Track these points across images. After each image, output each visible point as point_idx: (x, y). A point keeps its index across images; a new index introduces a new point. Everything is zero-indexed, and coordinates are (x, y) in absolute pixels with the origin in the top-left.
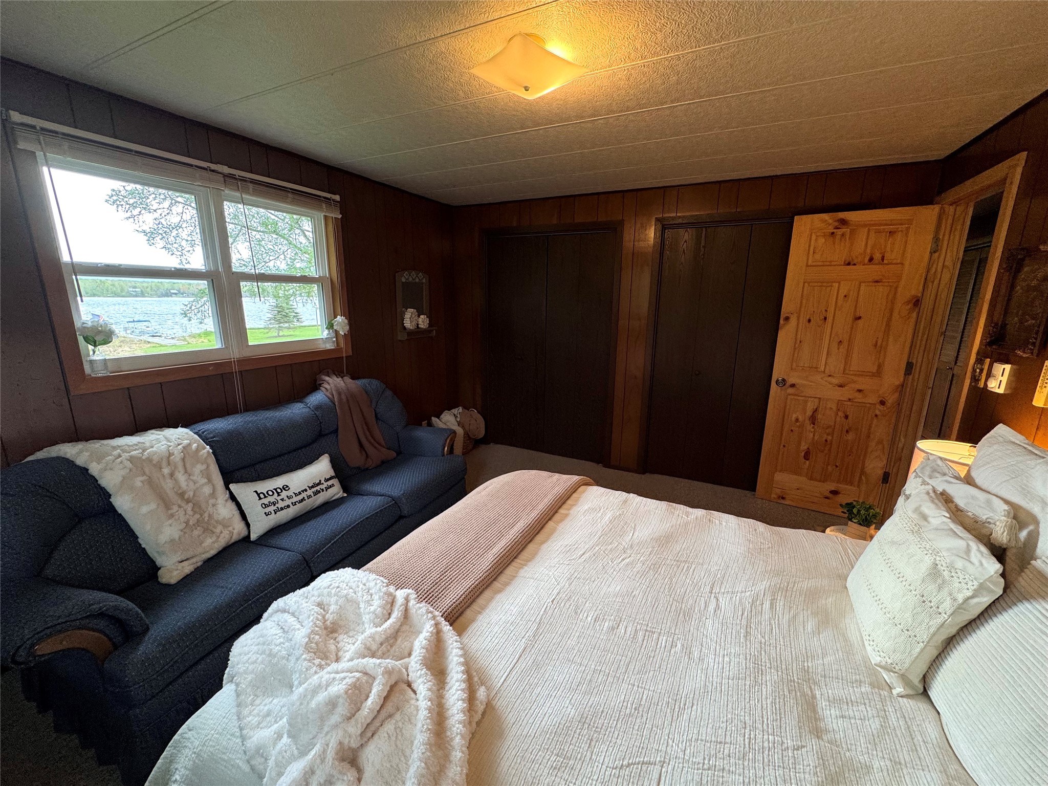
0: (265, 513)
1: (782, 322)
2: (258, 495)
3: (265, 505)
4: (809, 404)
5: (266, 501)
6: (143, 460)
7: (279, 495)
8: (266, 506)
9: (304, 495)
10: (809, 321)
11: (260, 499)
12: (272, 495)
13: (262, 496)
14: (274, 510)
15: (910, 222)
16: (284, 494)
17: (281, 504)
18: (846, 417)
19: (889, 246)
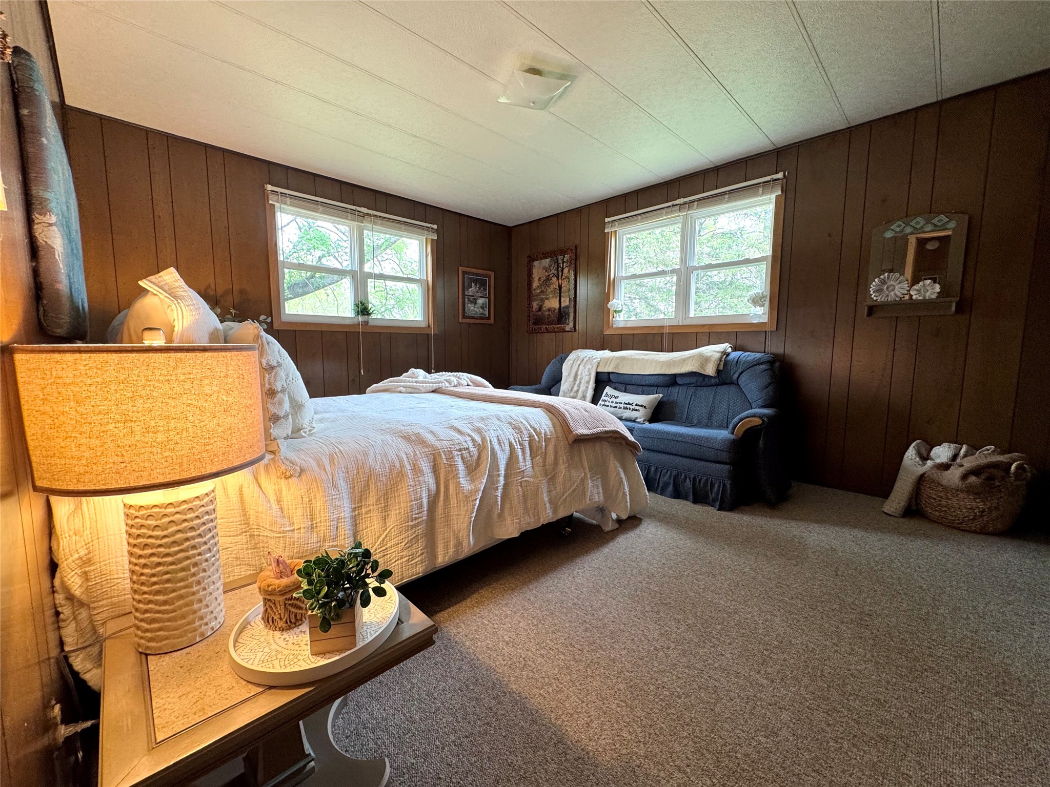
9: (618, 405)
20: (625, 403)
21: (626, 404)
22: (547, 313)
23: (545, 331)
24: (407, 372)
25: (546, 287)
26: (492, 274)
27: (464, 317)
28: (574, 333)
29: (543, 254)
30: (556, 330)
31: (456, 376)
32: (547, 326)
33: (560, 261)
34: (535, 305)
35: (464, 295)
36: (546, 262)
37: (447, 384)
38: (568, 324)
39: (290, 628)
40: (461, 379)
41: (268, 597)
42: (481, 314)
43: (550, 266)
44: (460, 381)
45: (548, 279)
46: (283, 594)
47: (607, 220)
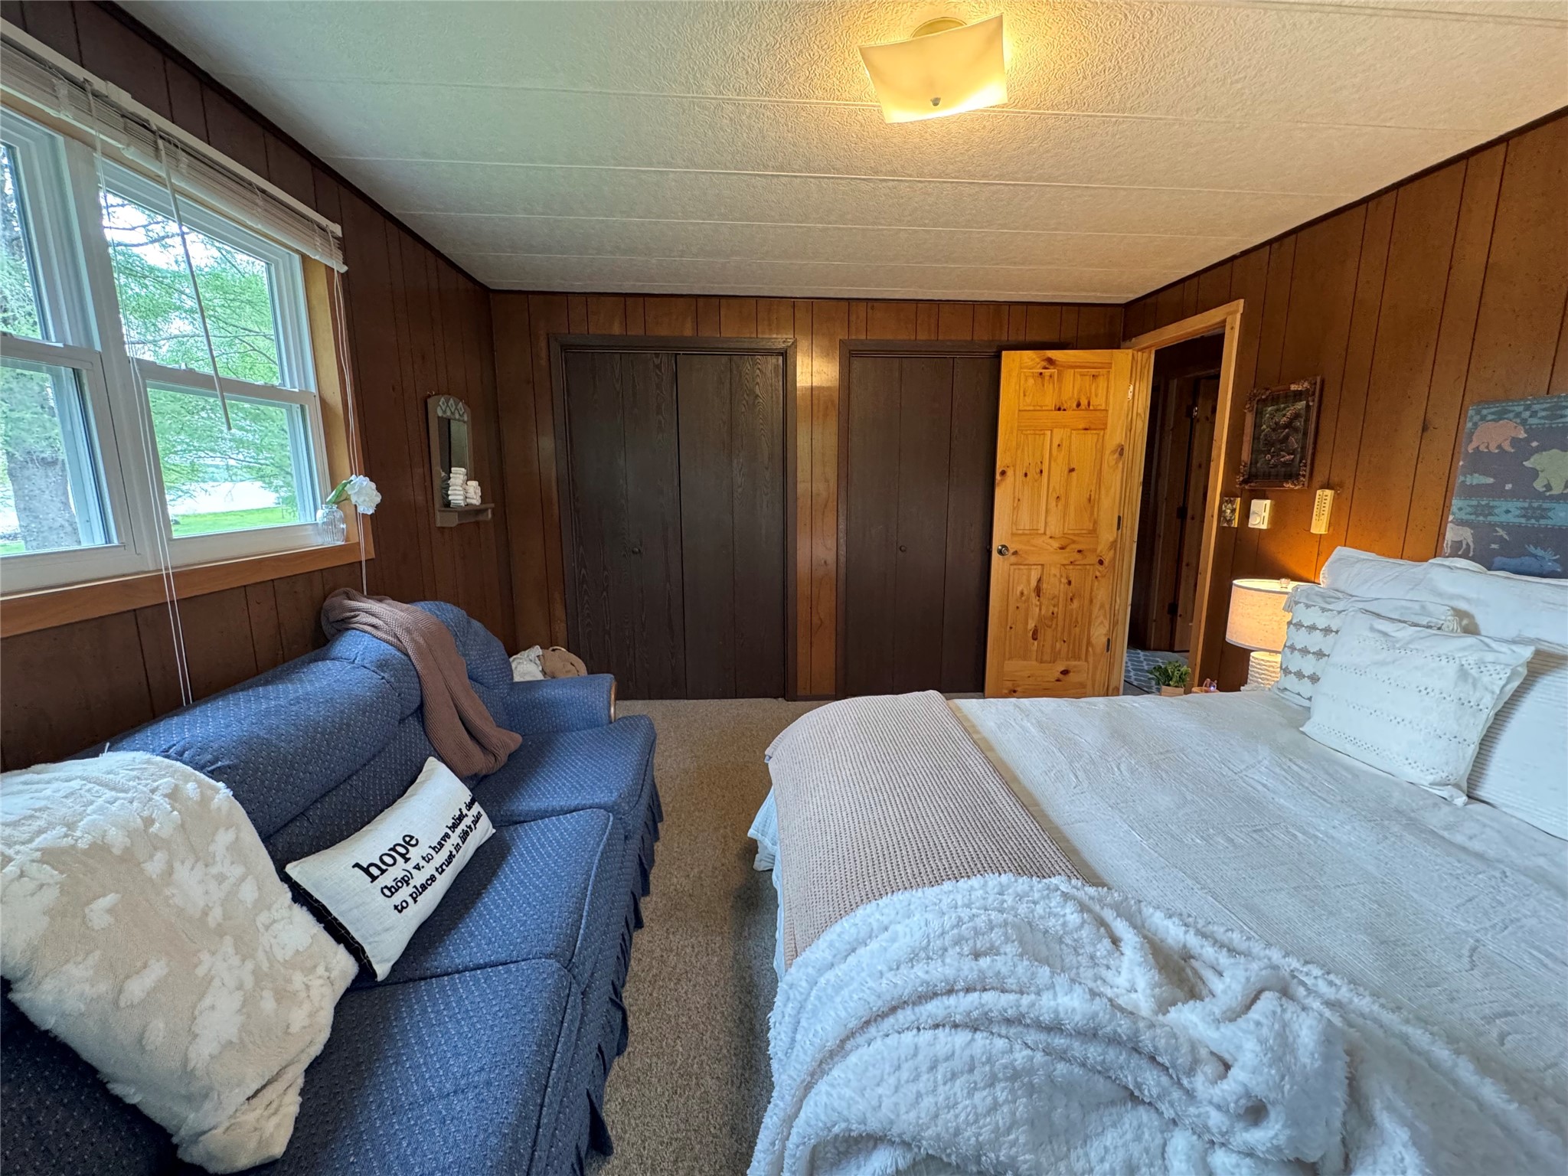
0: (396, 907)
1: (998, 477)
2: (366, 871)
3: (389, 889)
4: (1033, 573)
5: (387, 880)
6: (85, 852)
7: (407, 860)
8: (393, 890)
9: (448, 846)
10: (1026, 475)
11: (374, 878)
12: (394, 864)
13: (374, 871)
14: (411, 895)
15: (1109, 365)
16: (415, 854)
17: (419, 878)
18: (1070, 583)
19: (1093, 390)
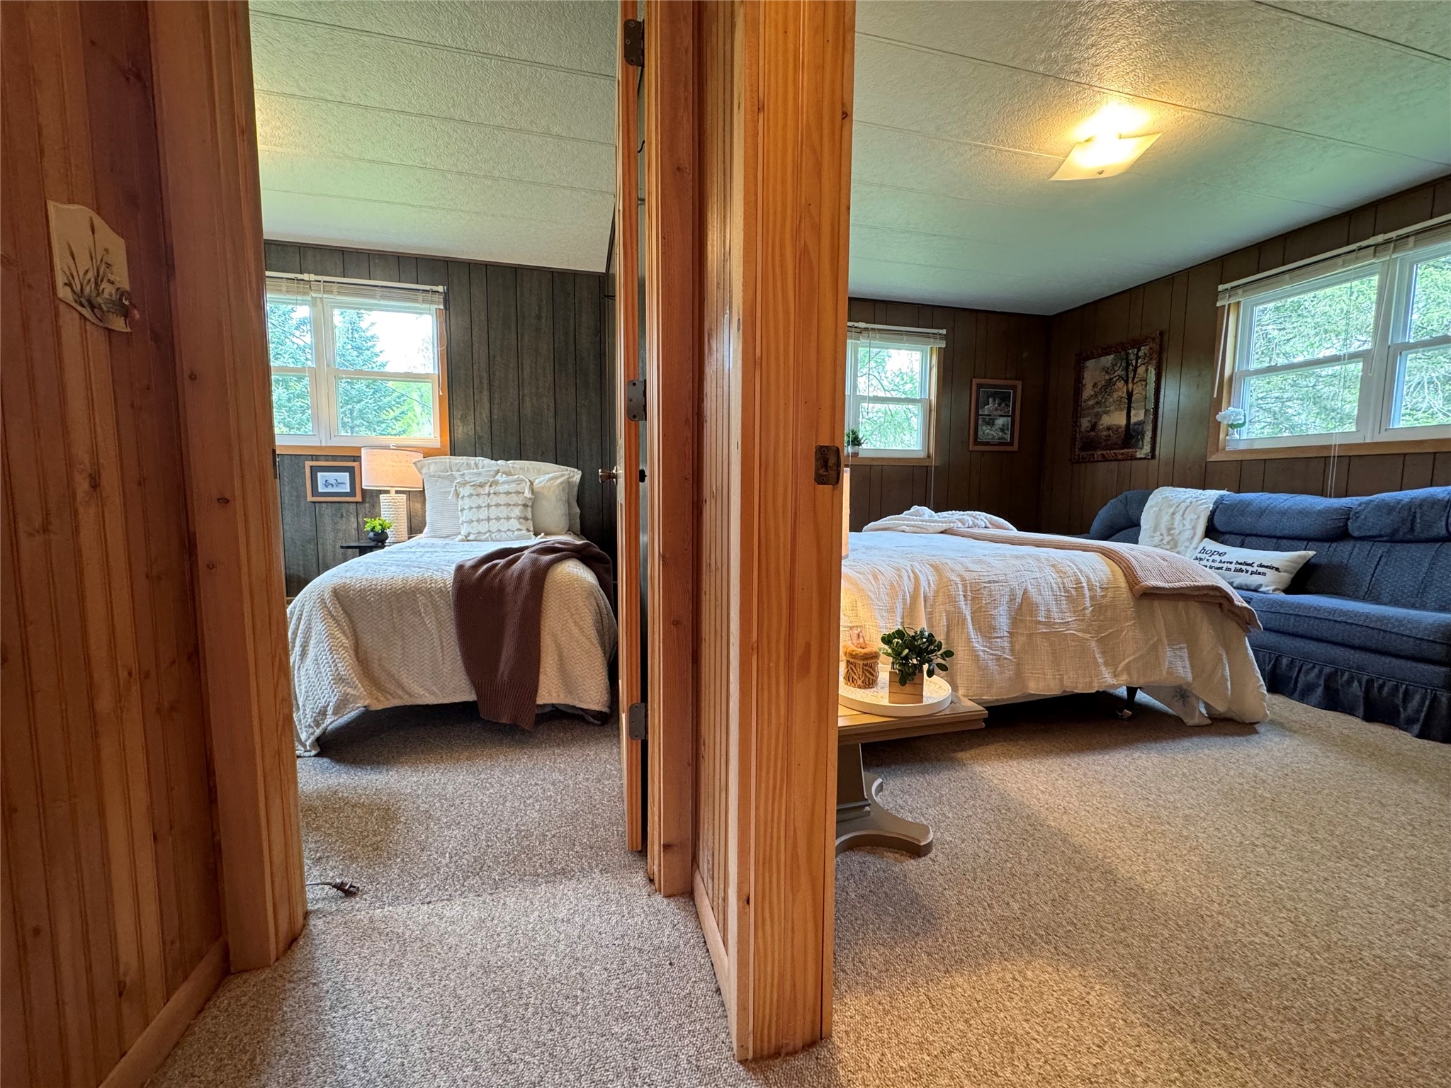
9: (1225, 566)
20: (1237, 563)
21: (1241, 564)
22: (1105, 433)
23: (1100, 459)
24: (909, 509)
25: (1106, 396)
26: (1019, 384)
27: (976, 443)
28: (1152, 461)
29: (1102, 349)
30: (1120, 457)
31: (971, 516)
32: (1104, 452)
33: (1132, 357)
34: (1085, 423)
35: (977, 415)
36: (1108, 360)
37: (960, 525)
38: (1142, 448)
39: (865, 688)
40: (977, 519)
41: (851, 660)
42: (999, 439)
43: (1114, 365)
44: (976, 521)
45: (1110, 383)
46: (863, 660)
47: (1221, 288)
